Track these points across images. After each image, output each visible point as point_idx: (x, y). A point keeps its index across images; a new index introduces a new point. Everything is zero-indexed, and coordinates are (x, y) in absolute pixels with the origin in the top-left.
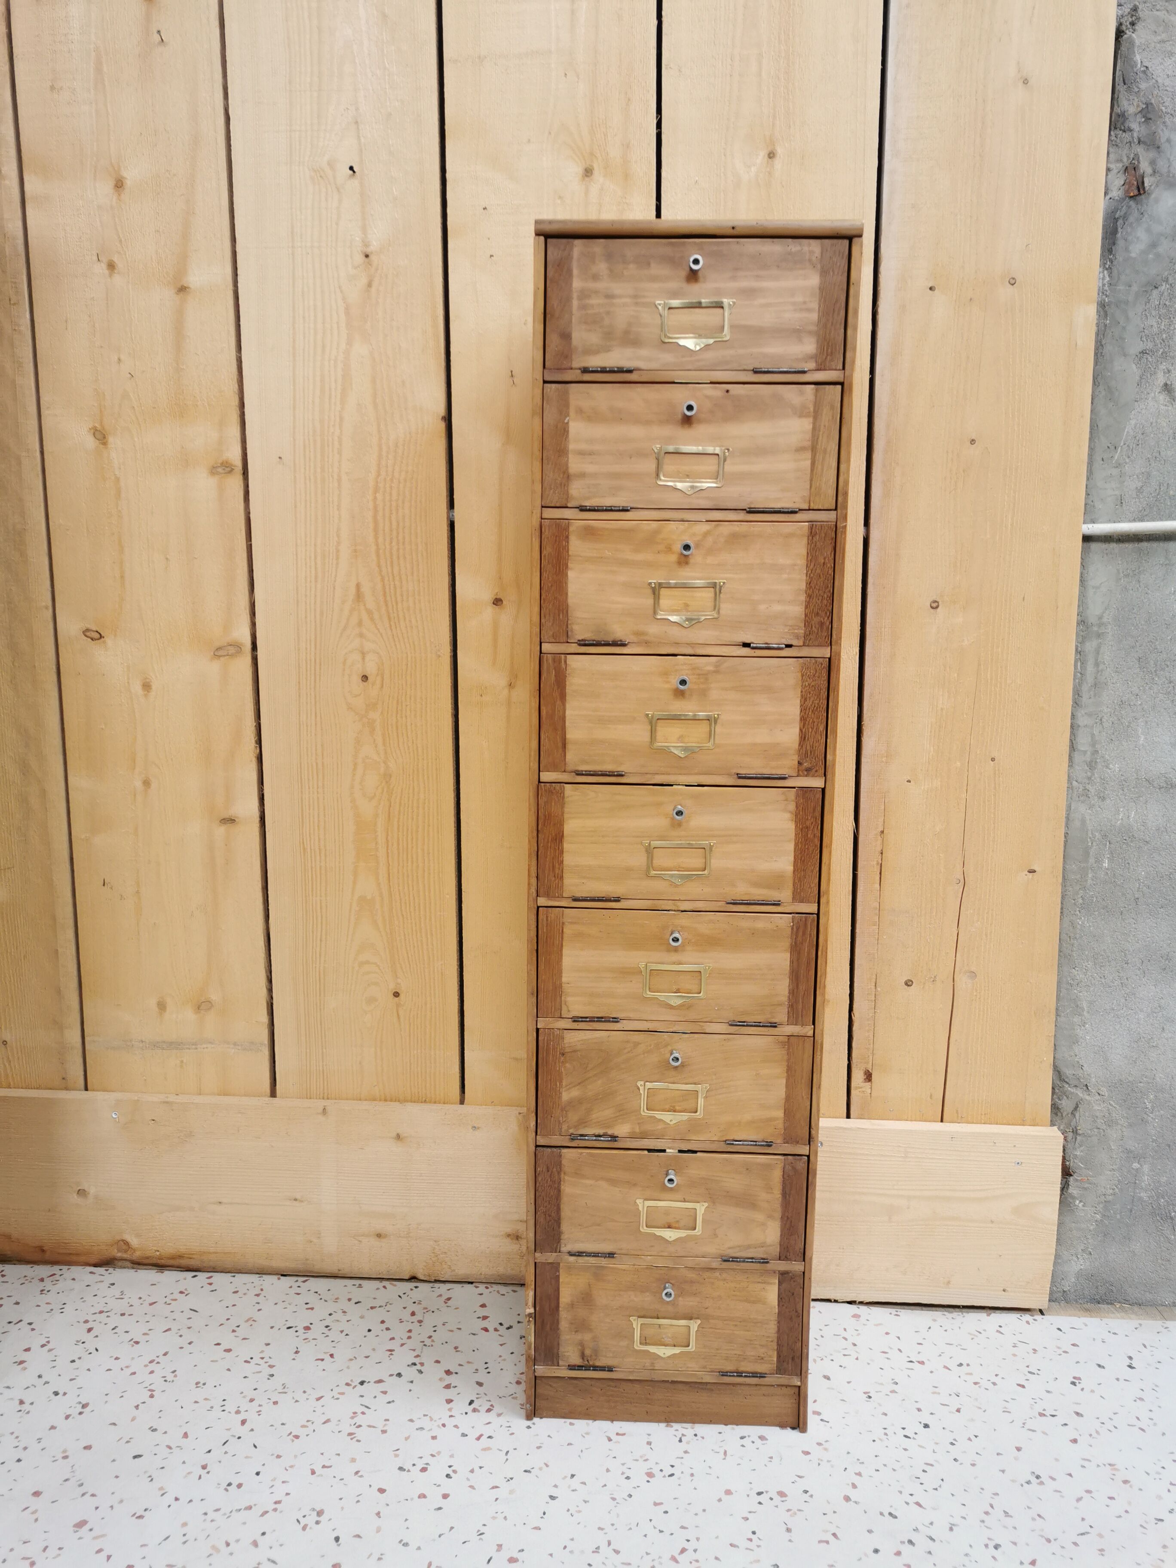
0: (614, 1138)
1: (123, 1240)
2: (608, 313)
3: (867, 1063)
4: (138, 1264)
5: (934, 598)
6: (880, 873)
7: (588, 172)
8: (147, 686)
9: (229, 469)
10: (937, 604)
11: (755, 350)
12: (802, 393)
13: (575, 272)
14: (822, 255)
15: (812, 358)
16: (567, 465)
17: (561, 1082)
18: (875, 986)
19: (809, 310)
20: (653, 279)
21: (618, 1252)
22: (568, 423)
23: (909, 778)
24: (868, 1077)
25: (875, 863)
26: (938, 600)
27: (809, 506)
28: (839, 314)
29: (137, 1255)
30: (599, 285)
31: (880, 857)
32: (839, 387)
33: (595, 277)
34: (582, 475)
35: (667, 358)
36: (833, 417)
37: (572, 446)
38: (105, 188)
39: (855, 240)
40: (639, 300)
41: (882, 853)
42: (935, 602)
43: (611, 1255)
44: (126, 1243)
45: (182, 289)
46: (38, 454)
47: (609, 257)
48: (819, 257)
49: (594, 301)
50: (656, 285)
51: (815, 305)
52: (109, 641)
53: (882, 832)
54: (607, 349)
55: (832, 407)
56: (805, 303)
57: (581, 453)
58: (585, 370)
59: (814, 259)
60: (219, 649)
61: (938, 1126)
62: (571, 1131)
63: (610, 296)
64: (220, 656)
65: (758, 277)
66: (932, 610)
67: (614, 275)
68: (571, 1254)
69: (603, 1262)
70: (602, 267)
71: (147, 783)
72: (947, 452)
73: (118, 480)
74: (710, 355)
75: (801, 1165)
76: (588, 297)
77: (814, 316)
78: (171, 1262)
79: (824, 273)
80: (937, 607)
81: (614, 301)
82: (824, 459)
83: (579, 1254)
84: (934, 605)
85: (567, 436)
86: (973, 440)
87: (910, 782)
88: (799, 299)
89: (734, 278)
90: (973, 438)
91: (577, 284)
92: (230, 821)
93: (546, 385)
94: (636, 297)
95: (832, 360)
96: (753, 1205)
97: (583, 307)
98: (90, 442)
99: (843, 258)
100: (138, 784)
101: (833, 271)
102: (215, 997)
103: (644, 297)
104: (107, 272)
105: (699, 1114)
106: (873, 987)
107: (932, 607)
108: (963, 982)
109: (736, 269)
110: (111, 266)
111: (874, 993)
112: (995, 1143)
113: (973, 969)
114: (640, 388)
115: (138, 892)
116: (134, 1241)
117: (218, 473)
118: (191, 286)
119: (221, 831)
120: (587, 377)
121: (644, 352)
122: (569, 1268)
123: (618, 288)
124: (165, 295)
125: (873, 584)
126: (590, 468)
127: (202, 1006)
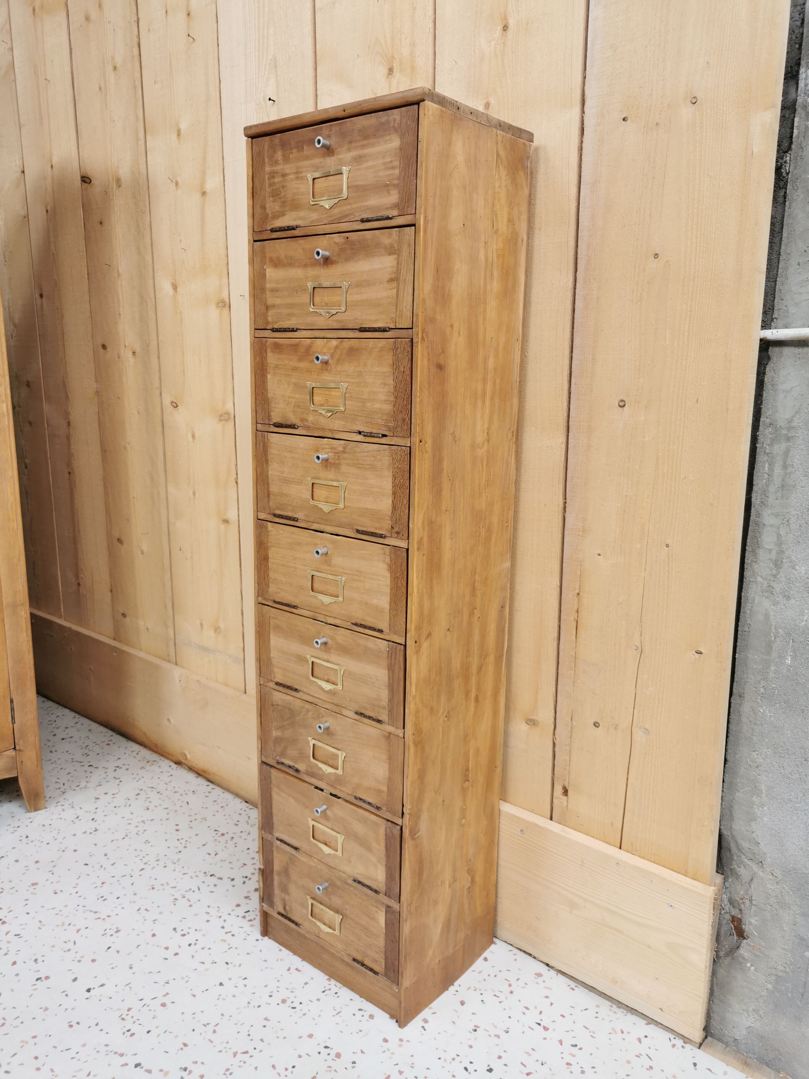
0: (297, 771)
1: (184, 753)
2: (283, 187)
3: (565, 781)
4: (191, 769)
5: (622, 398)
6: (577, 628)
7: (391, 71)
8: (193, 436)
9: (224, 304)
10: (623, 403)
11: (363, 204)
12: (390, 235)
13: (266, 160)
14: (401, 122)
15: (396, 206)
16: (266, 299)
17: (272, 724)
18: (571, 719)
19: (393, 168)
20: (307, 158)
21: (301, 849)
22: (265, 269)
23: (599, 552)
24: (566, 792)
25: (573, 619)
26: (624, 399)
27: (396, 326)
28: (412, 167)
29: (189, 764)
30: (279, 168)
31: (576, 615)
32: (413, 228)
33: (276, 162)
34: (274, 306)
35: (314, 216)
36: (409, 253)
37: (268, 286)
38: (174, 137)
39: (421, 103)
40: (300, 175)
41: (578, 612)
42: (622, 401)
43: (296, 849)
44: (186, 755)
45: (204, 193)
46: (153, 299)
47: (283, 145)
48: (399, 123)
49: (276, 180)
50: (307, 163)
51: (396, 163)
52: (179, 407)
53: (578, 594)
54: (283, 214)
55: (409, 245)
56: (391, 162)
57: (272, 290)
58: (273, 230)
59: (396, 125)
60: (221, 416)
61: (613, 851)
62: (278, 758)
63: (284, 175)
64: (222, 420)
65: (363, 146)
66: (620, 409)
67: (286, 159)
68: (278, 839)
69: (293, 852)
70: (279, 155)
71: (194, 494)
72: (635, 267)
73: (181, 313)
74: (336, 211)
75: (396, 830)
76: (273, 177)
77: (397, 172)
78: (202, 773)
79: (402, 136)
80: (624, 406)
81: (286, 178)
82: (404, 288)
83: (281, 841)
84: (622, 404)
85: (265, 279)
86: (656, 254)
87: (600, 555)
88: (388, 159)
89: (349, 150)
90: (657, 252)
91: (268, 169)
92: (226, 521)
93: (255, 243)
94: (297, 173)
95: (408, 207)
96: (369, 849)
97: (271, 185)
98: (171, 291)
99: (414, 121)
100: (191, 494)
101: (408, 133)
102: (222, 626)
103: (301, 172)
104: (175, 188)
105: (340, 772)
106: (570, 720)
107: (620, 406)
108: (639, 736)
109: (350, 142)
110: (177, 184)
111: (570, 725)
112: (652, 881)
113: (647, 727)
114: (301, 241)
115: (192, 557)
116: (188, 756)
117: (220, 307)
118: (207, 191)
119: (223, 526)
120: (275, 235)
121: (302, 214)
122: (278, 848)
123: (288, 168)
124: (197, 198)
125: (575, 384)
126: (278, 301)
127: (217, 630)
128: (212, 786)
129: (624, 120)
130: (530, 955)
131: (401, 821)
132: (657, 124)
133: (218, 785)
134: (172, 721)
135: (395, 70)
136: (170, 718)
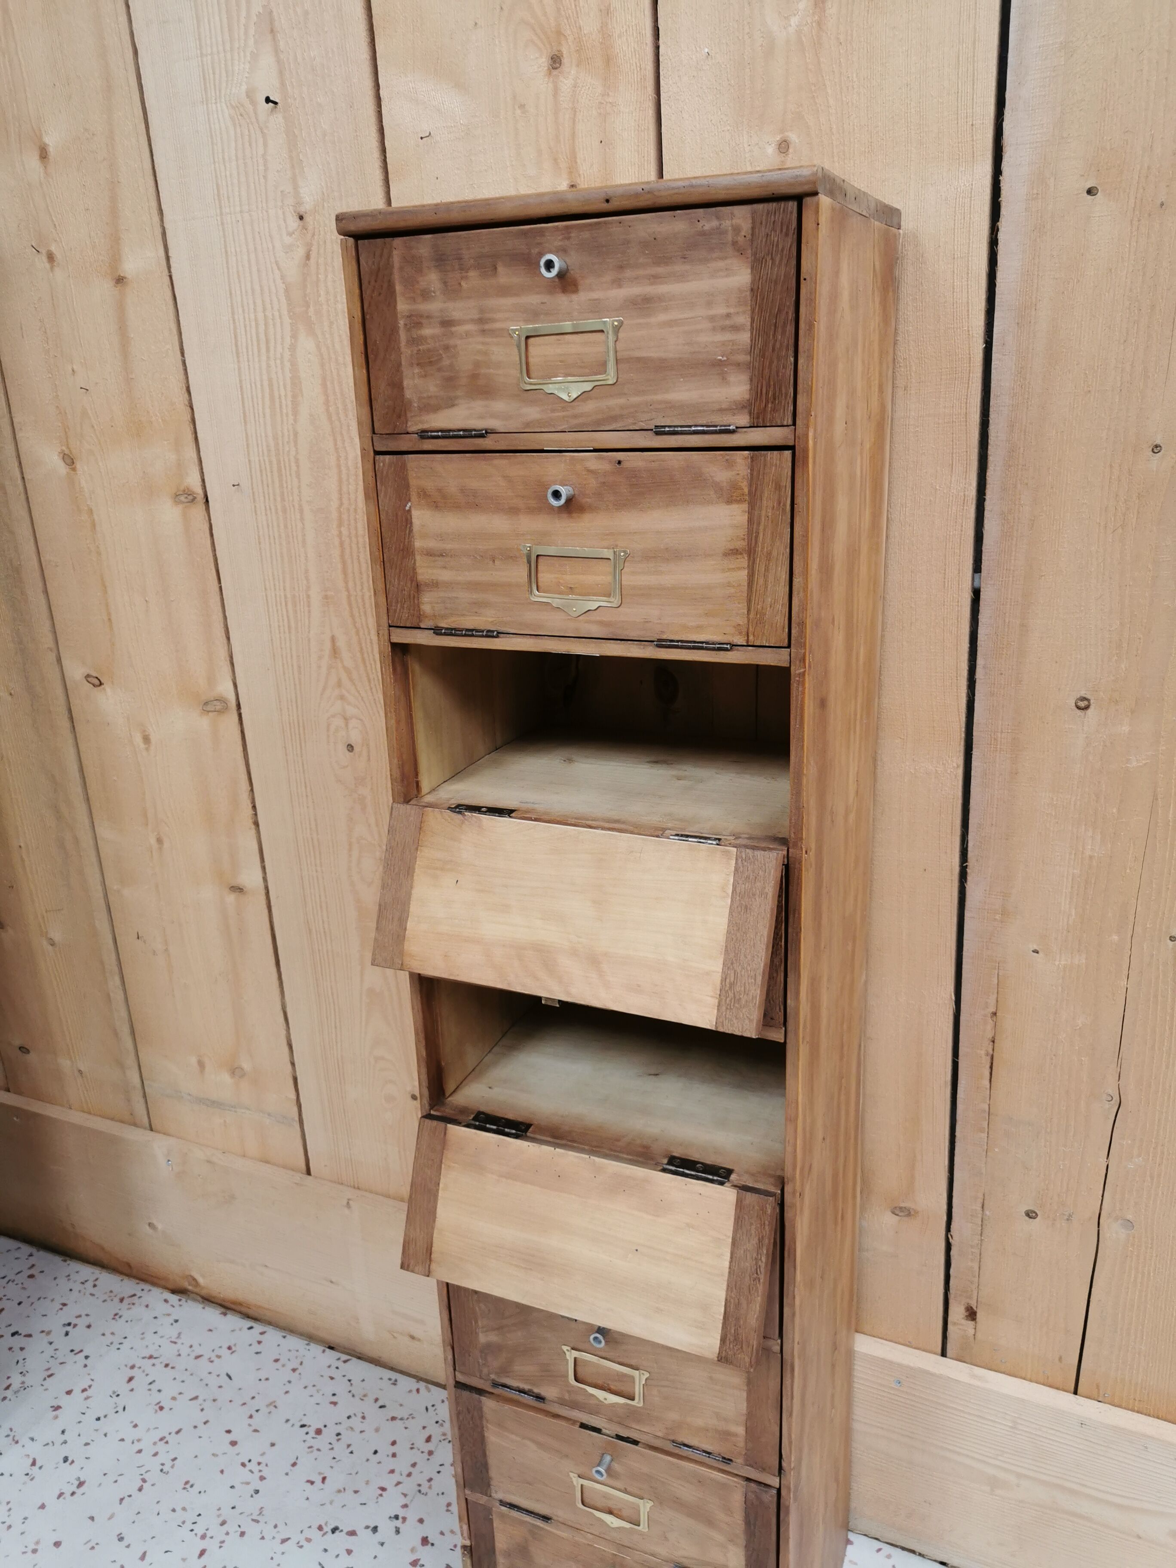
0: (540, 1398)
1: (191, 1276)
2: (447, 348)
3: (970, 1298)
4: (208, 1300)
5: (1083, 693)
6: (991, 1068)
7: (556, 62)
8: (146, 739)
9: (190, 498)
10: (1086, 703)
11: (659, 397)
12: (730, 465)
13: (398, 288)
14: (752, 235)
15: (744, 407)
16: (414, 569)
17: (476, 1322)
18: (983, 1207)
19: (736, 328)
20: (505, 291)
21: (555, 1518)
22: (409, 511)
23: (1035, 947)
24: (972, 1314)
25: (983, 1052)
26: (1088, 696)
27: (748, 641)
28: (784, 333)
29: (204, 1292)
30: (434, 306)
31: (991, 1047)
32: (788, 454)
33: (426, 295)
34: (435, 585)
35: (532, 413)
36: (779, 503)
37: (418, 544)
38: (33, 161)
39: (808, 201)
40: (487, 327)
41: (993, 1042)
42: (1083, 699)
43: (546, 1518)
44: (194, 1279)
45: (120, 280)
47: (440, 260)
48: (749, 237)
49: (427, 332)
50: (508, 302)
51: (744, 319)
52: (107, 687)
53: (995, 1014)
54: (450, 403)
55: (778, 487)
56: (728, 316)
57: (430, 553)
58: (424, 434)
59: (740, 239)
60: (206, 703)
61: (1066, 1400)
62: (493, 1376)
63: (447, 323)
64: (209, 712)
65: (655, 279)
66: (1079, 712)
67: (452, 291)
68: (502, 1503)
69: (539, 1523)
70: (432, 279)
71: (159, 841)
72: (1111, 466)
73: (91, 511)
74: (590, 406)
75: (769, 1497)
76: (419, 325)
77: (745, 337)
78: (233, 1306)
79: (757, 264)
80: (1087, 708)
81: (454, 329)
82: (767, 570)
83: (512, 1506)
84: (1082, 704)
85: (411, 531)
86: (1156, 446)
87: (1037, 952)
88: (721, 310)
89: (618, 283)
90: (1158, 442)
91: (402, 306)
92: (238, 889)
93: (377, 457)
94: (481, 321)
95: (774, 410)
96: (710, 1522)
97: (414, 341)
98: (62, 469)
99: (787, 235)
100: (153, 841)
101: (772, 259)
102: (246, 1066)
103: (493, 320)
104: (48, 266)
105: (638, 1403)
106: (979, 1209)
107: (1078, 708)
108: (1113, 1231)
109: (621, 268)
110: (51, 257)
111: (980, 1216)
112: (1146, 1448)
113: (1130, 1217)
114: (500, 461)
115: (166, 950)
116: (201, 1281)
117: (182, 502)
118: (127, 275)
119: (231, 898)
120: (428, 445)
121: (499, 406)
122: (502, 1516)
123: (458, 309)
124: (103, 288)
125: (984, 668)
126: (445, 576)
127: (235, 1071)
128: (258, 1328)
129: (1090, 192)
130: (913, 1552)
131: (778, 1480)
132: (1162, 204)
133: (269, 1323)
134: (160, 1226)
135: (565, 60)
136: (155, 1222)
